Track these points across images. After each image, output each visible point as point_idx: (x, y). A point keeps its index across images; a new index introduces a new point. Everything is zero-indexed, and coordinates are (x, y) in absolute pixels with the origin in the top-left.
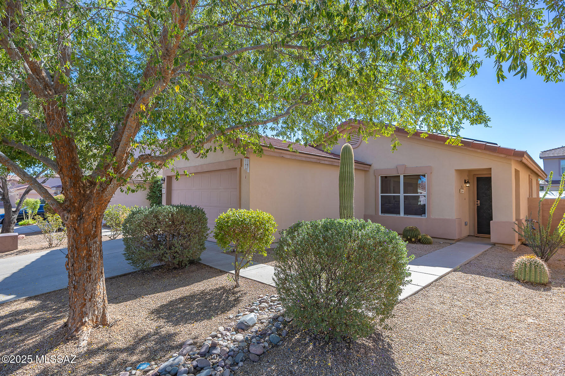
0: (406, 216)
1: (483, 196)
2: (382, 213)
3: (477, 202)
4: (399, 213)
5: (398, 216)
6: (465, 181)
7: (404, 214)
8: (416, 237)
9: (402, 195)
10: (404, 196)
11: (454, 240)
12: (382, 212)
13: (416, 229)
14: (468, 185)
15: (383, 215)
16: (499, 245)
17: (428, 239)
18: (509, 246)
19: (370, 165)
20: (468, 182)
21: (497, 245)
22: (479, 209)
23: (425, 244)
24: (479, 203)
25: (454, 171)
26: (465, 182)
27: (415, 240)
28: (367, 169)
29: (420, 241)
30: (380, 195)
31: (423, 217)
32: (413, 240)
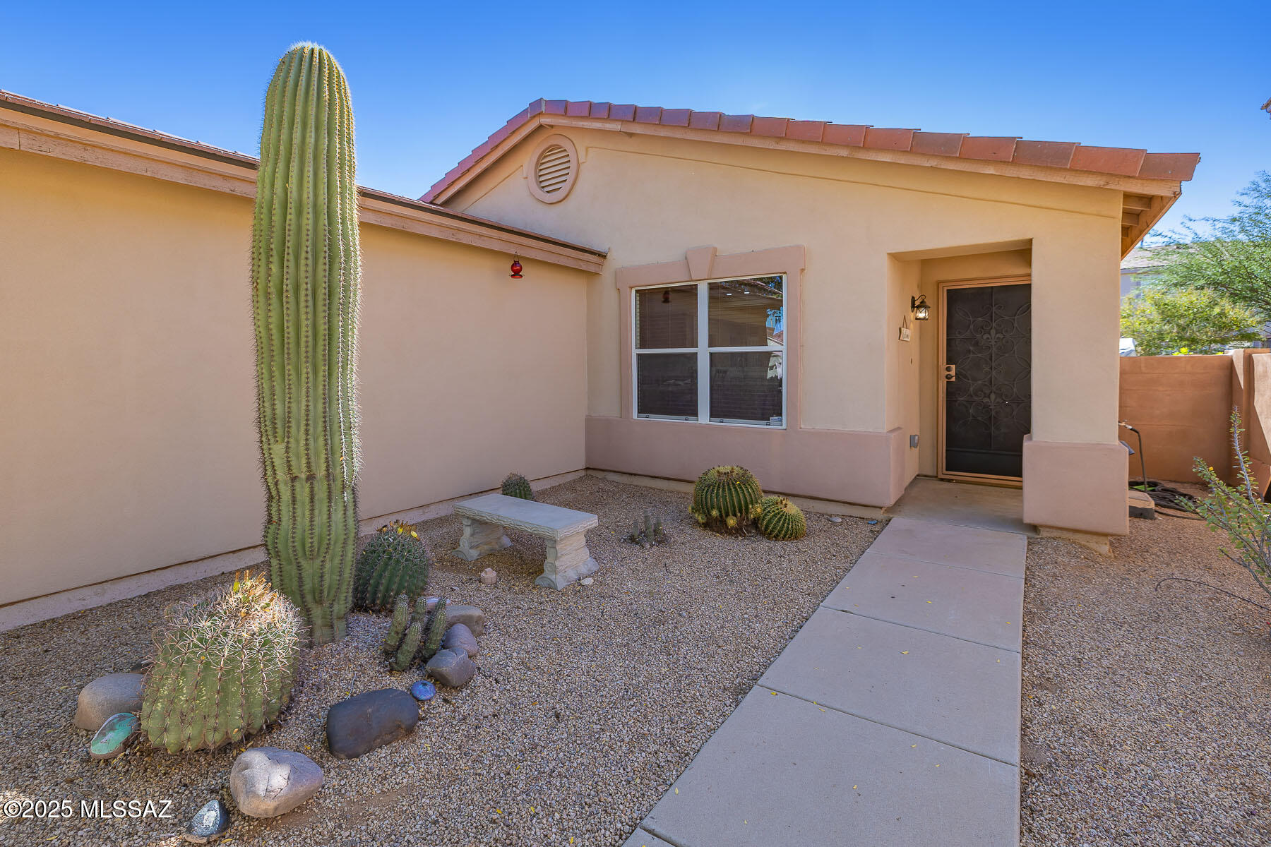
0: (716, 423)
1: (969, 351)
2: (640, 411)
3: (948, 369)
4: (694, 412)
5: (691, 421)
6: (913, 300)
7: (712, 416)
8: (743, 509)
9: (703, 351)
10: (711, 354)
11: (881, 508)
12: (643, 409)
13: (745, 480)
14: (921, 315)
15: (643, 418)
16: (1055, 534)
17: (789, 519)
18: (1095, 538)
19: (603, 256)
20: (923, 305)
21: (1044, 533)
22: (952, 392)
23: (776, 537)
24: (953, 373)
25: (886, 257)
26: (913, 306)
27: (739, 523)
28: (592, 269)
29: (757, 528)
30: (635, 352)
31: (772, 427)
32: (732, 522)
